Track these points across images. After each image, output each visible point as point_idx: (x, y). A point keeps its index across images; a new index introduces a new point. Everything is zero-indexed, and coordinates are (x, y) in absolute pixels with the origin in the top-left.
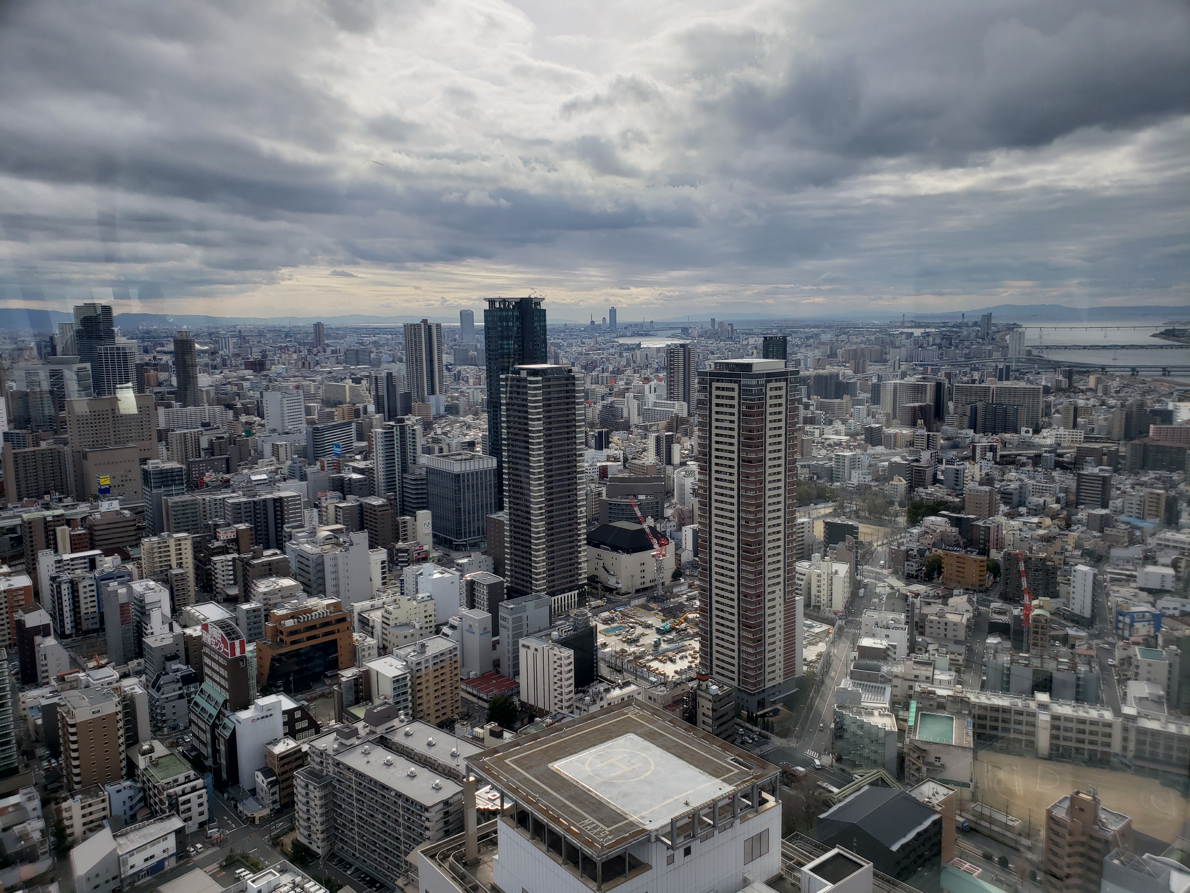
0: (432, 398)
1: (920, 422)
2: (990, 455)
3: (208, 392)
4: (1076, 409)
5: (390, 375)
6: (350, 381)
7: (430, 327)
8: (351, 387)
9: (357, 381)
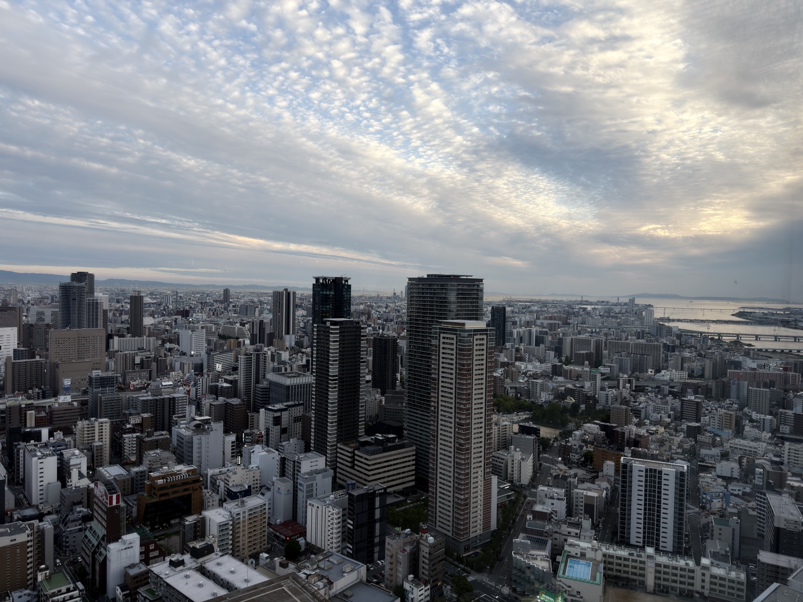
0: (288, 337)
1: (587, 362)
2: (628, 385)
3: (149, 328)
4: (682, 359)
5: (261, 322)
6: (238, 325)
7: (289, 293)
8: (238, 328)
9: (243, 324)
